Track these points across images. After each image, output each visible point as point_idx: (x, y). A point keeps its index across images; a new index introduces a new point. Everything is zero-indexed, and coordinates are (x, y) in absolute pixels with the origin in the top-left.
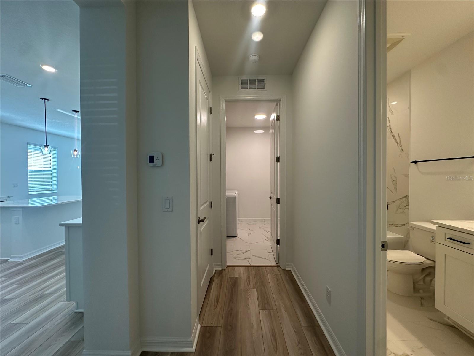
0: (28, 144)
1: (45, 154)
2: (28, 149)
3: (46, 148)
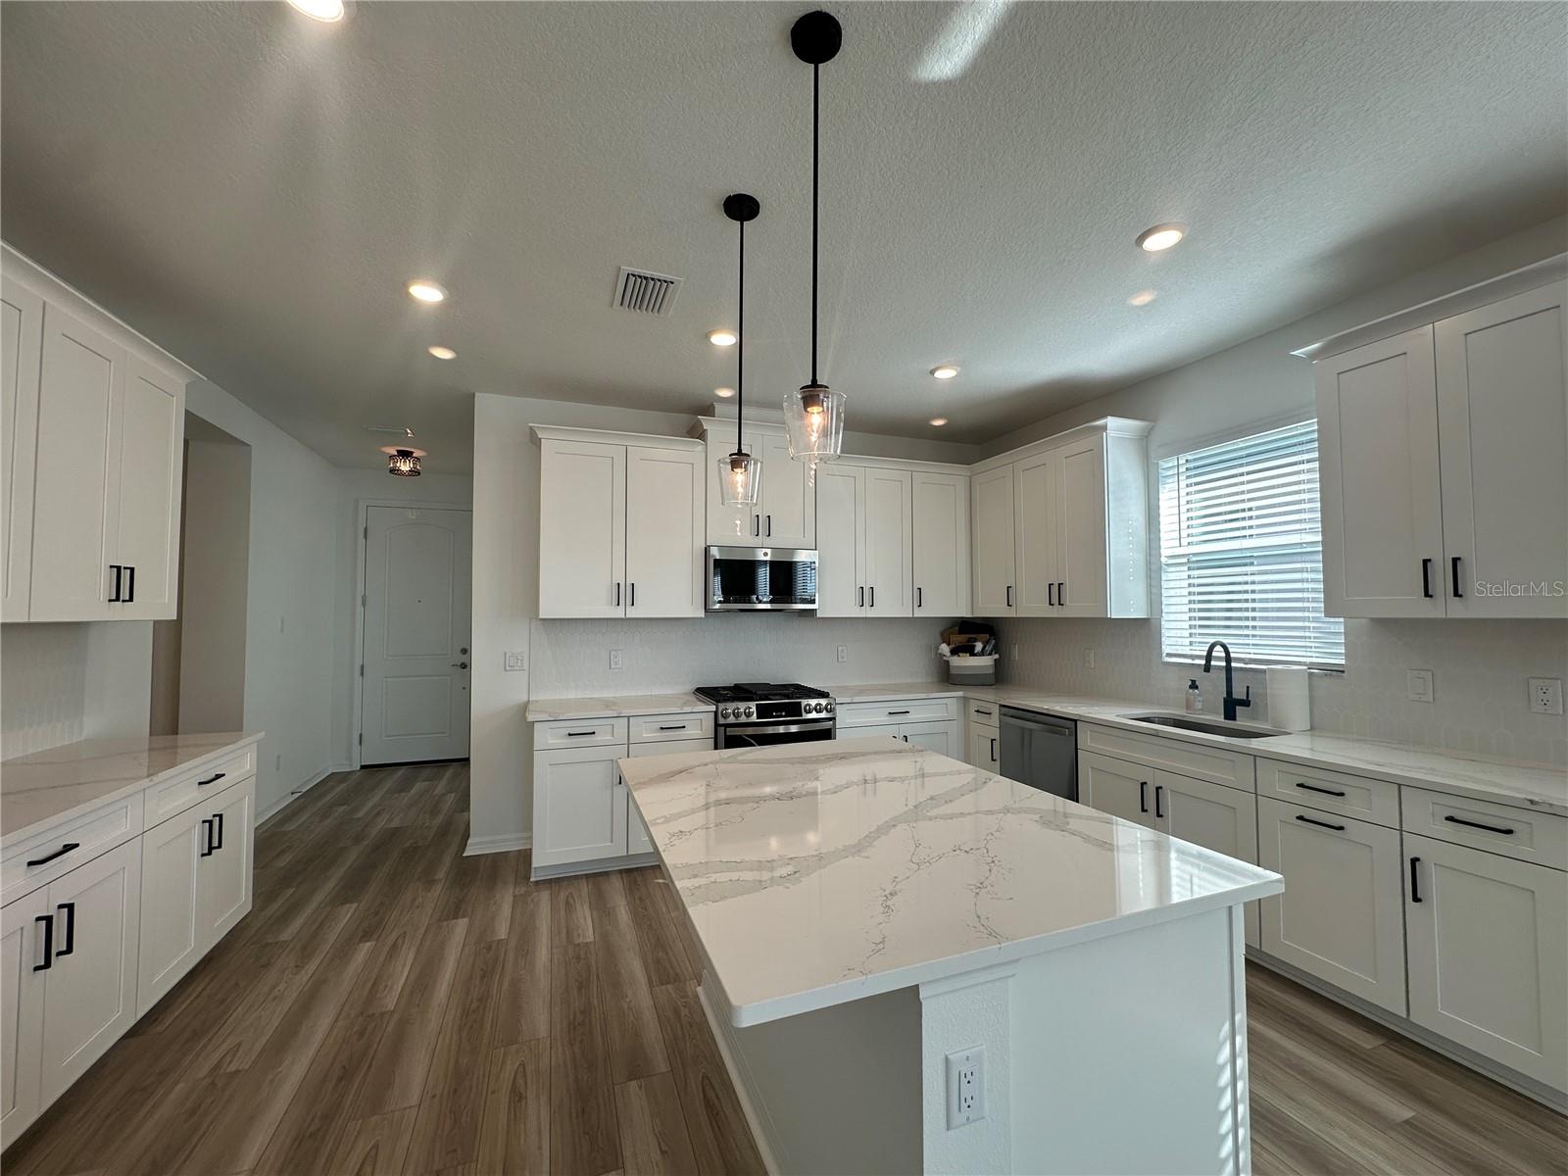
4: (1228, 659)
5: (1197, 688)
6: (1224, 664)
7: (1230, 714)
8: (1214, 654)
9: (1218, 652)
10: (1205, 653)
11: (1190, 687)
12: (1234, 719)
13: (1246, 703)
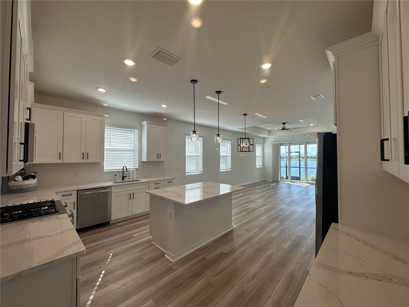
0: (186, 135)
1: (193, 141)
2: (186, 139)
3: (194, 135)
4: (126, 169)
5: (116, 176)
6: (126, 170)
7: (123, 179)
8: (124, 168)
9: (125, 168)
10: (122, 168)
11: (115, 176)
12: (124, 180)
13: (126, 177)
